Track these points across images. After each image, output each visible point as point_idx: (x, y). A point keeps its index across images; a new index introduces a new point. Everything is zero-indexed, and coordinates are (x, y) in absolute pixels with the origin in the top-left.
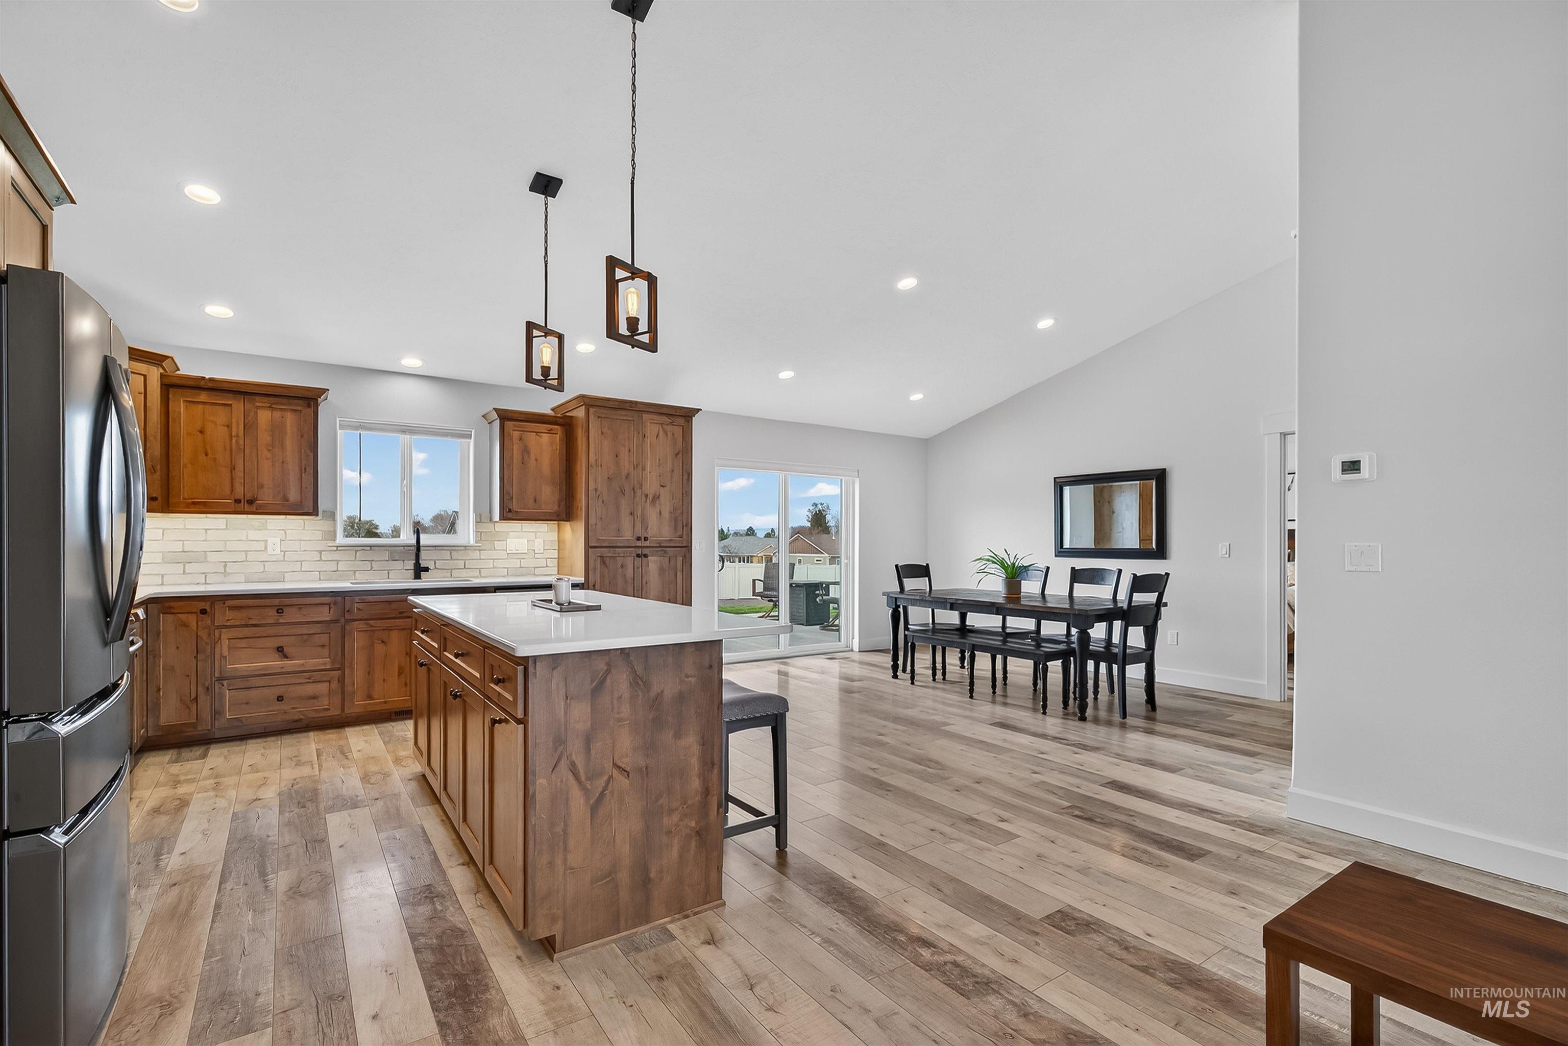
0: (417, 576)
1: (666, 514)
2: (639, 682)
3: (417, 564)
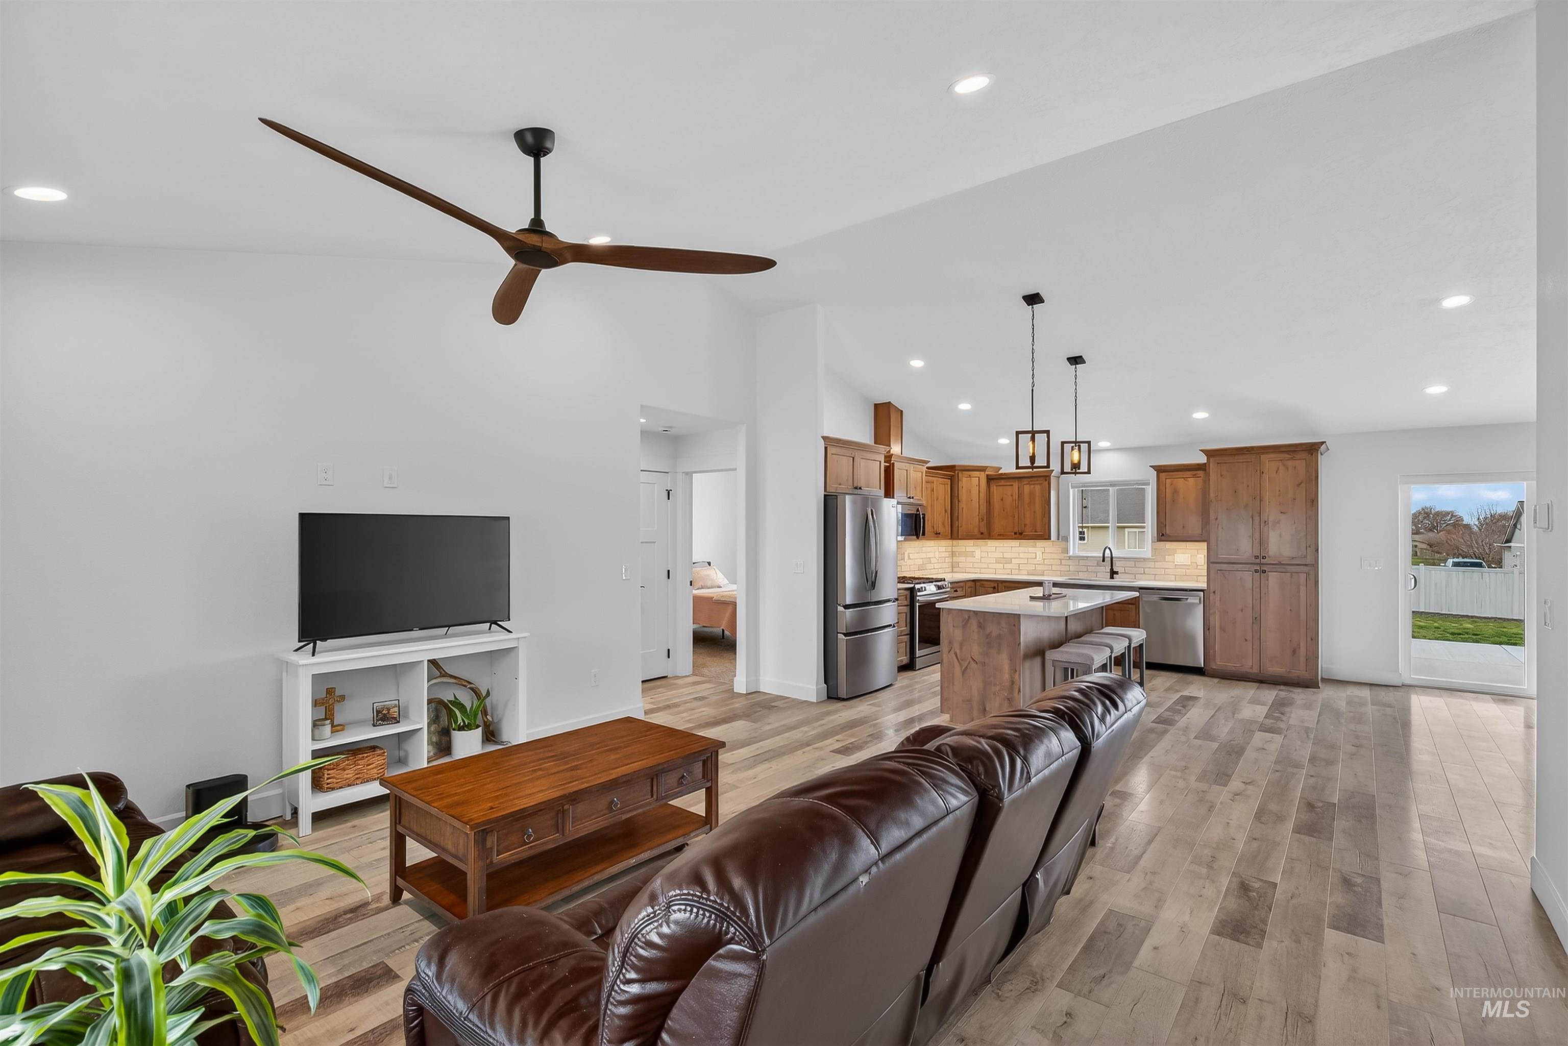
1: (1287, 537)
2: (981, 626)
3: (1112, 569)
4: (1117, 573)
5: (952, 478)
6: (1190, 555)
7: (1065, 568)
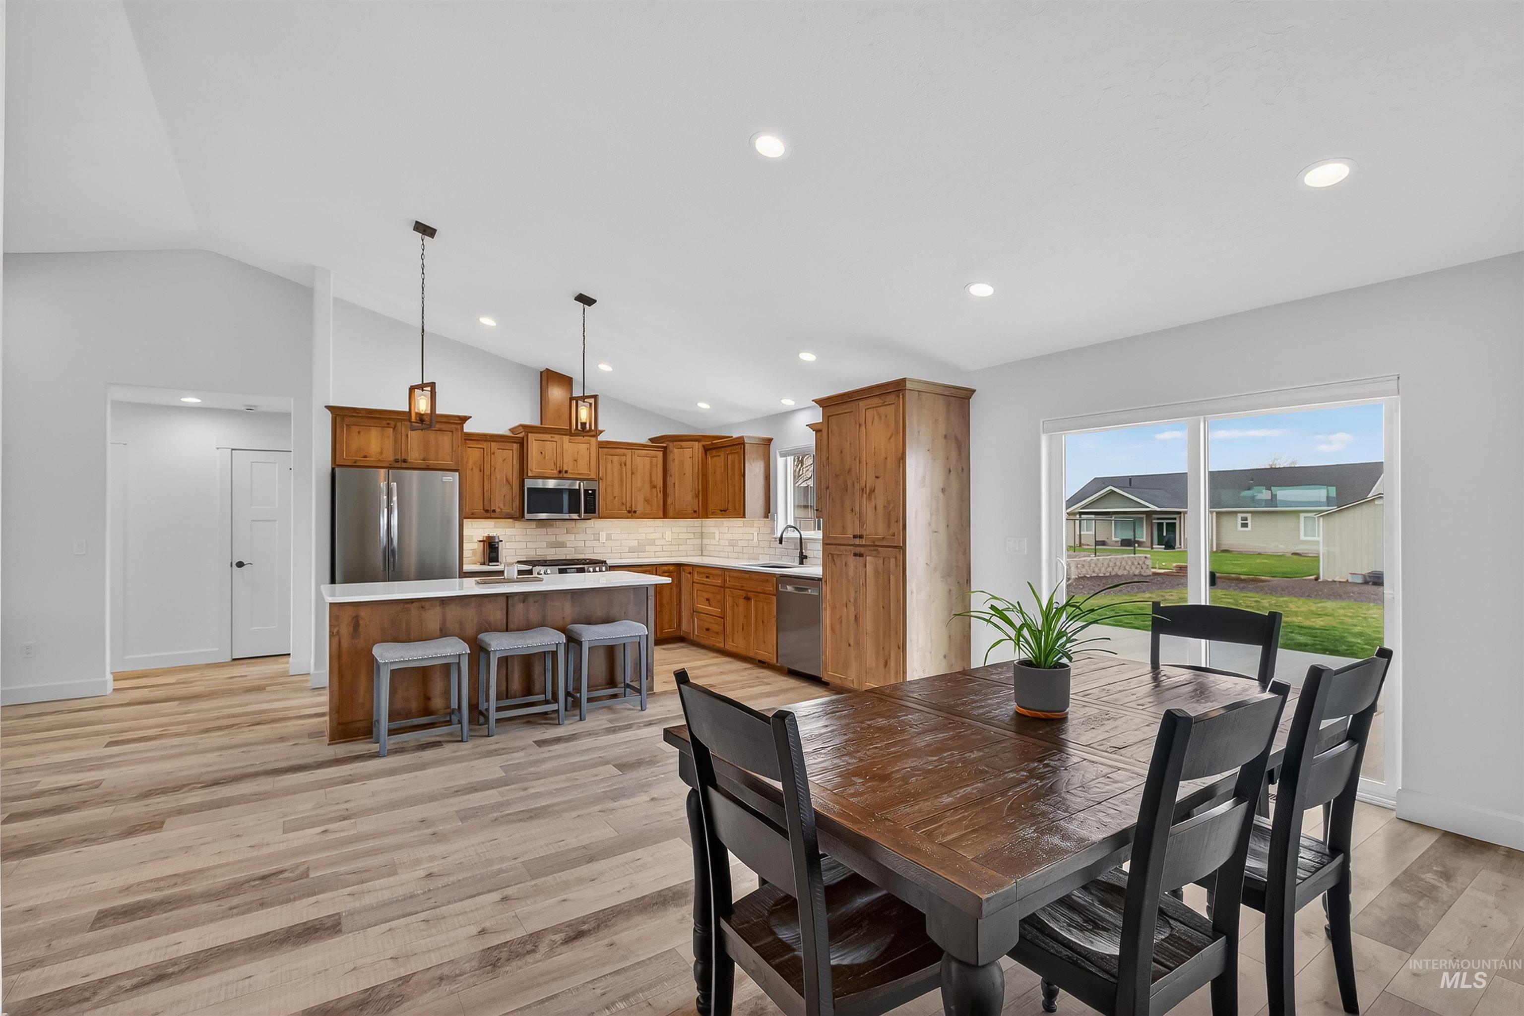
0: (801, 563)
1: (880, 510)
3: (801, 553)
4: (806, 557)
5: (665, 450)
7: (772, 552)
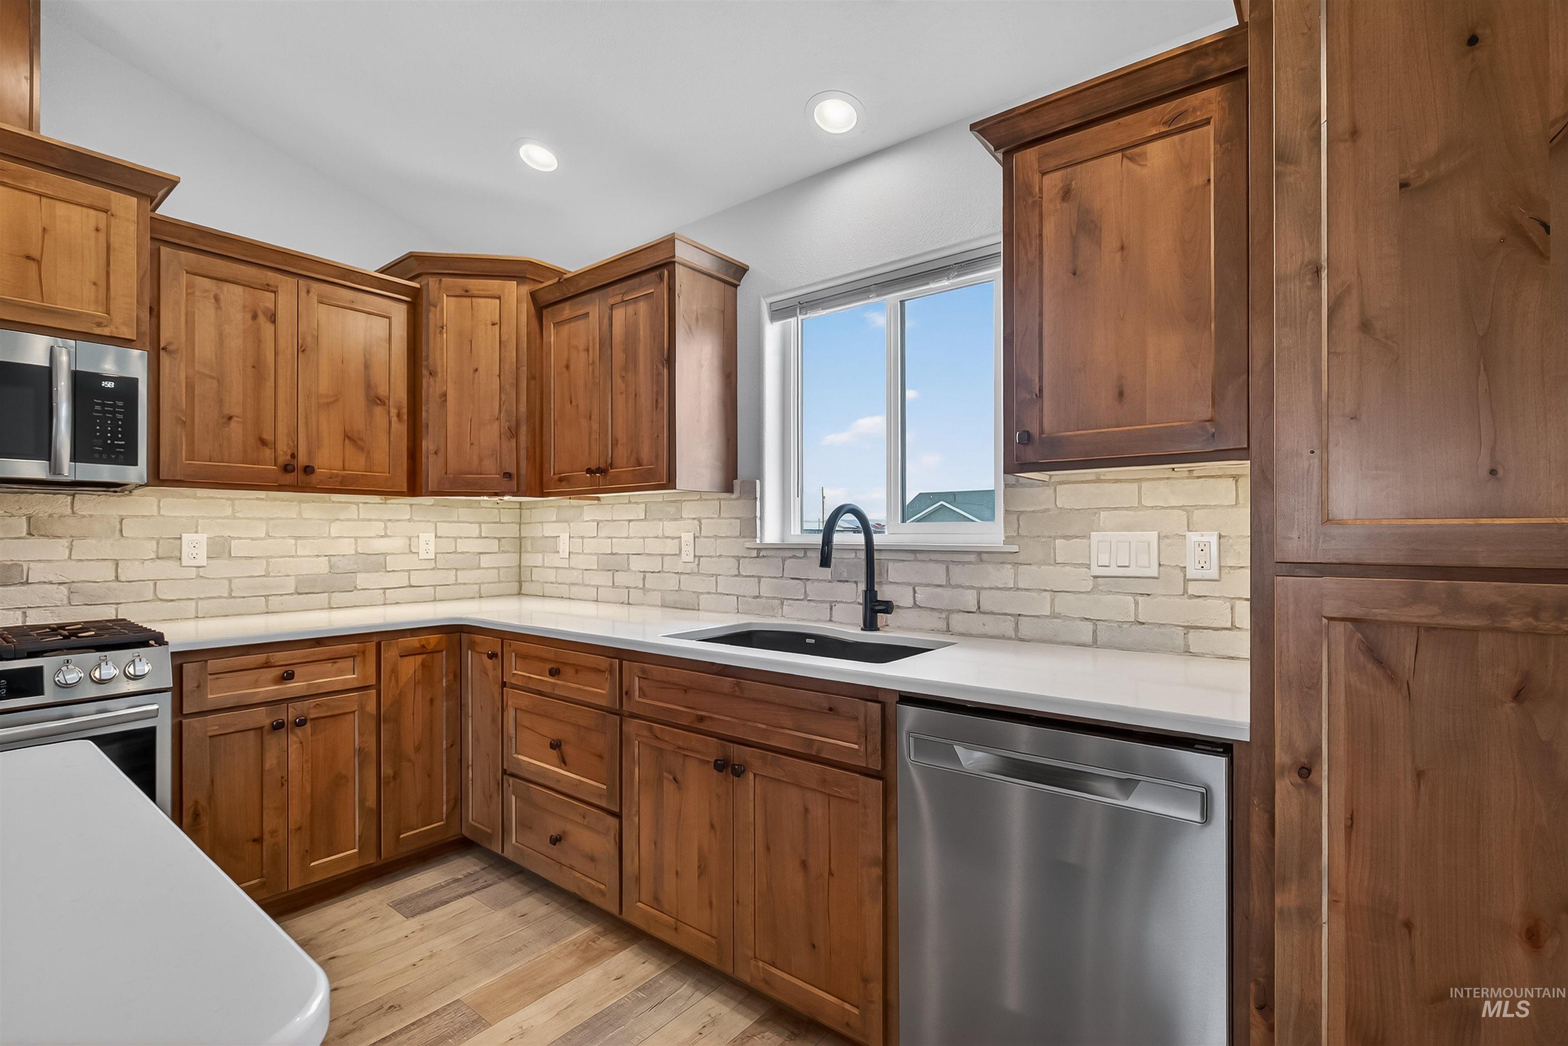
0: (870, 624)
3: (870, 593)
5: (417, 298)
6: (1153, 536)
7: (749, 587)
